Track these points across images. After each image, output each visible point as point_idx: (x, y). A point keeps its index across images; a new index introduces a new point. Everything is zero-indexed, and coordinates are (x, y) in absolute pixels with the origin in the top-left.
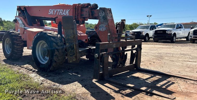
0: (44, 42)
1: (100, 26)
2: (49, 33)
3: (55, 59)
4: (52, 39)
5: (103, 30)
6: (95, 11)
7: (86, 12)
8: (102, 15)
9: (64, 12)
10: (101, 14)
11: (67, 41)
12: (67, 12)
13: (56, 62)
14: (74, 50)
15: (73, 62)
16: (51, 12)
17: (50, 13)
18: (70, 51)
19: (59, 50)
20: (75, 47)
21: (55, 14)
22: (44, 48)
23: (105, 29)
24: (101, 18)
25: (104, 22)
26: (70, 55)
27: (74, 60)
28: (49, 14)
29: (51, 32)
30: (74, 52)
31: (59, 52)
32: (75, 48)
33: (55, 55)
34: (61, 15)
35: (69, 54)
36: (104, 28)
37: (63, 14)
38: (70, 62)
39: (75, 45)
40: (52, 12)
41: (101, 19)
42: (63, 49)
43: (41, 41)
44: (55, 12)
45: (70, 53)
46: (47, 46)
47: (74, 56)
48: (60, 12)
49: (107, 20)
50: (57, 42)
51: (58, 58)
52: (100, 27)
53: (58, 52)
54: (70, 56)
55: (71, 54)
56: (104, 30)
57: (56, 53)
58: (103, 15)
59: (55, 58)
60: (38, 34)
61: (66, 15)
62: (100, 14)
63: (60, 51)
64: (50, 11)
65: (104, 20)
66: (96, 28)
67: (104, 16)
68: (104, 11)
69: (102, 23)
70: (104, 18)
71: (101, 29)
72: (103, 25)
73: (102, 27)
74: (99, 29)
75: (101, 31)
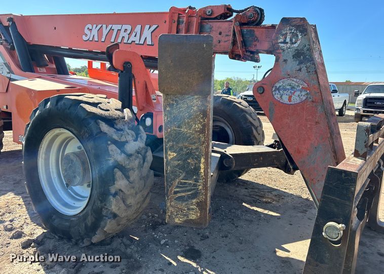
0: (66, 133)
1: (278, 85)
2: (91, 101)
3: (113, 207)
4: (104, 127)
5: (290, 100)
6: (257, 32)
7: (223, 30)
8: (291, 43)
9: (134, 34)
10: (288, 40)
11: (171, 144)
12: (147, 33)
13: (115, 216)
14: (196, 180)
15: (189, 222)
16: (91, 33)
17: (86, 35)
18: (181, 183)
19: (131, 173)
20: (202, 166)
21: (103, 40)
22: (68, 156)
23: (304, 98)
24: (288, 55)
25: (300, 70)
26: (179, 195)
27: (193, 217)
28: (85, 38)
29: (96, 98)
30: (195, 185)
31: (131, 179)
32: (202, 171)
33: (113, 191)
34: (125, 41)
35: (176, 193)
36: (297, 93)
37: (132, 38)
38: (177, 220)
39: (203, 160)
40: (95, 32)
41: (285, 61)
42: (145, 163)
43: (57, 131)
44: (105, 32)
45: (177, 187)
47: (194, 201)
48: (122, 34)
49: (314, 64)
50: (123, 139)
51: (124, 202)
52: (278, 89)
53: (128, 177)
54: (180, 199)
55: (183, 192)
56: (296, 99)
57: (121, 183)
58: (296, 45)
59: (114, 205)
60: (46, 101)
61: (142, 42)
62: (285, 42)
63: (134, 176)
64: (86, 31)
65: (300, 63)
66: (259, 92)
67: (299, 48)
68: (301, 32)
69: (289, 75)
70: (300, 57)
71: (281, 97)
72: (293, 80)
73: (288, 87)
74: (273, 95)
75: (281, 101)
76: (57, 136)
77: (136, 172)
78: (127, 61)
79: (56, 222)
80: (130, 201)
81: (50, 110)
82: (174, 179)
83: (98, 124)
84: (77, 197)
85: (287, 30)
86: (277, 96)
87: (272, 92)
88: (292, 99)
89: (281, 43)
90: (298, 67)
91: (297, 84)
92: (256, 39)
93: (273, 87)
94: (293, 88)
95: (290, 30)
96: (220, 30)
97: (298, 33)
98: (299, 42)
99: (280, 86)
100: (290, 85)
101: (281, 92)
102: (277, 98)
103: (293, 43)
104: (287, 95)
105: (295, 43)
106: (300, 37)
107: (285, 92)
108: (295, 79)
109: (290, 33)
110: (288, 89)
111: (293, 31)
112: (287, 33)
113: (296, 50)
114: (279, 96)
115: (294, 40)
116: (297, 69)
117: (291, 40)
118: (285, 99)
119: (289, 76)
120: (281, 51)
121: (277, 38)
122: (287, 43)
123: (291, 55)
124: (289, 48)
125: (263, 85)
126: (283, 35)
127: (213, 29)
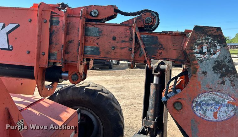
1: (198, 100)
6: (162, 39)
10: (205, 50)
24: (208, 67)
25: (223, 83)
36: (223, 109)
41: (204, 73)
56: (222, 116)
58: (215, 56)
62: (201, 52)
65: (223, 76)
66: (177, 108)
67: (219, 60)
68: (219, 42)
69: (210, 88)
70: (221, 69)
71: (204, 113)
72: (217, 95)
73: (212, 102)
74: (194, 111)
75: (205, 118)
85: (202, 39)
86: (199, 113)
87: (193, 108)
88: (218, 116)
89: (197, 53)
90: (221, 80)
91: (222, 99)
92: (160, 46)
93: (193, 102)
94: (217, 103)
95: (206, 39)
96: (115, 35)
97: (216, 44)
98: (218, 53)
99: (202, 101)
100: (214, 100)
101: (203, 107)
102: (199, 115)
103: (211, 54)
104: (211, 110)
105: (214, 54)
106: (219, 48)
107: (209, 108)
108: (219, 94)
109: (207, 43)
110: (212, 104)
111: (210, 41)
112: (202, 43)
113: (216, 61)
114: (202, 112)
115: (212, 51)
116: (220, 82)
117: (209, 50)
118: (210, 116)
119: (211, 90)
120: (198, 62)
121: (192, 48)
122: (204, 53)
123: (210, 67)
124: (208, 59)
125: (180, 101)
126: (198, 45)
127: (103, 33)
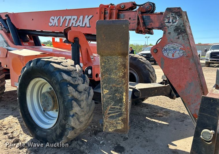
0: (43, 81)
1: (165, 48)
2: (56, 61)
3: (72, 123)
4: (65, 76)
5: (173, 56)
6: (152, 17)
7: (132, 17)
9: (79, 21)
10: (171, 21)
11: (105, 85)
12: (87, 20)
13: (73, 128)
14: (121, 106)
15: (117, 131)
16: (54, 21)
17: (51, 23)
18: (112, 108)
19: (82, 103)
20: (124, 97)
21: (61, 25)
22: (44, 94)
23: (182, 55)
24: (171, 30)
25: (179, 38)
26: (111, 115)
27: (119, 127)
28: (50, 25)
29: (59, 59)
30: (120, 109)
31: (82, 106)
32: (124, 100)
33: (71, 114)
34: (74, 25)
35: (109, 114)
36: (178, 52)
37: (78, 24)
38: (110, 130)
39: (124, 94)
40: (56, 21)
41: (169, 33)
42: (90, 97)
43: (37, 79)
44: (62, 20)
45: (110, 110)
46: (50, 89)
47: (120, 118)
48: (72, 21)
49: (187, 34)
50: (76, 83)
51: (78, 120)
52: (166, 50)
53: (80, 105)
54: (112, 117)
55: (113, 113)
56: (177, 56)
57: (76, 109)
58: (175, 24)
59: (72, 122)
60: (30, 62)
61: (84, 25)
62: (169, 22)
63: (84, 104)
64: (51, 21)
65: (179, 34)
66: (154, 52)
67: (177, 26)
68: (178, 16)
69: (172, 41)
70: (178, 31)
71: (168, 55)
72: (175, 45)
73: (172, 49)
74: (163, 54)
75: (168, 57)
76: (37, 82)
77: (85, 102)
78: (76, 37)
79: (38, 133)
80: (82, 119)
81: (32, 67)
82: (108, 106)
83: (61, 74)
84: (50, 118)
85: (170, 15)
86: (165, 54)
87: (162, 52)
88: (174, 55)
89: (167, 23)
90: (177, 37)
91: (177, 47)
92: (151, 21)
93: (163, 49)
94: (175, 49)
95: (171, 15)
96: (130, 17)
97: (177, 17)
98: (177, 22)
99: (167, 48)
100: (173, 47)
101: (167, 51)
102: (165, 55)
103: (174, 23)
104: (171, 53)
105: (175, 22)
106: (178, 19)
107: (170, 52)
108: (176, 44)
109: (172, 17)
110: (172, 50)
111: (173, 15)
112: (170, 17)
113: (175, 27)
114: (166, 54)
115: (174, 21)
116: (177, 38)
117: (172, 21)
118: (170, 56)
119: (172, 42)
120: (167, 28)
121: (164, 20)
122: (170, 23)
123: (173, 30)
124: (172, 26)
125: (157, 48)
126: (167, 18)
127: (125, 16)
